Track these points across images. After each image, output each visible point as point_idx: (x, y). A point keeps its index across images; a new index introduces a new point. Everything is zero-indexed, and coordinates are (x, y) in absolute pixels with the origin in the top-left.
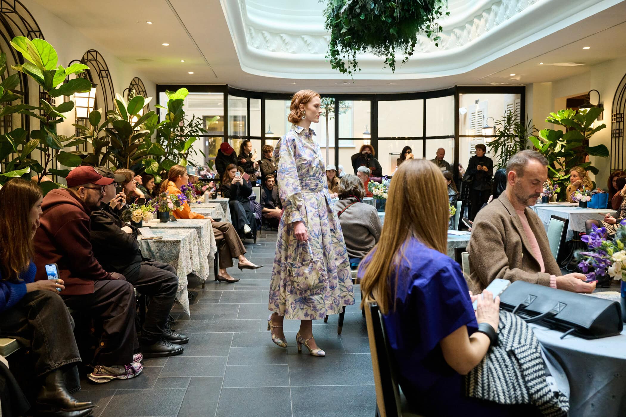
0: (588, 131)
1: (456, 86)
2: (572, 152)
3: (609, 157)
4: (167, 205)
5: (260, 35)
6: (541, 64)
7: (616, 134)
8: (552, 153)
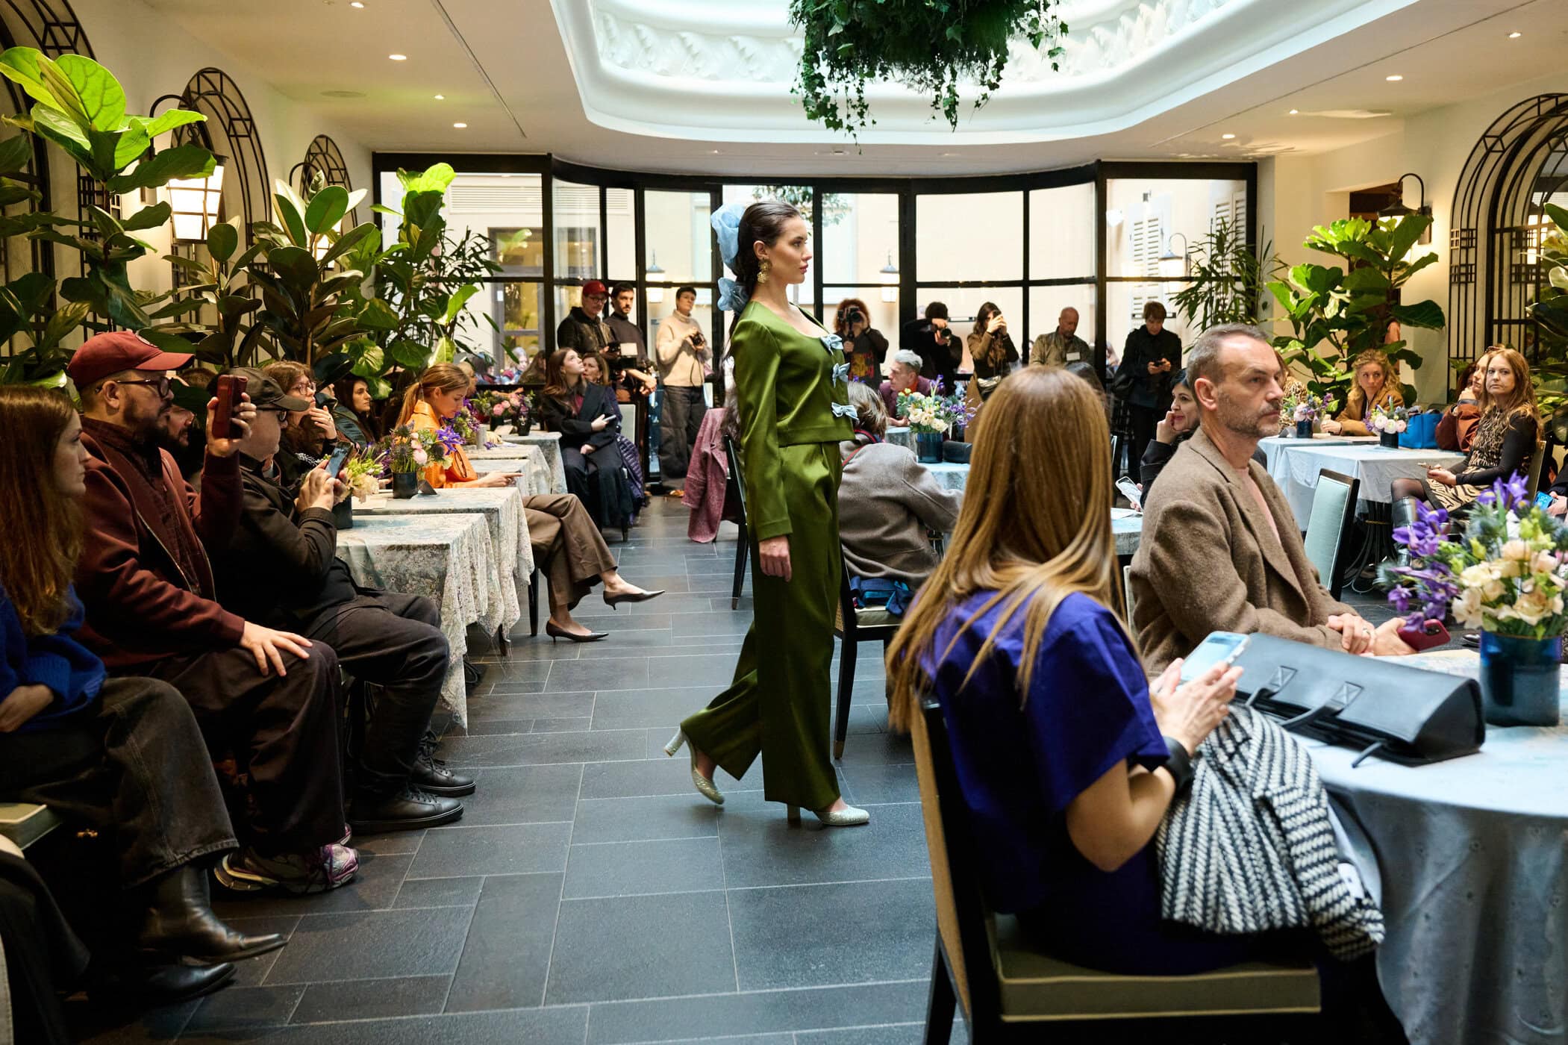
0: (1398, 269)
1: (1099, 161)
2: (1363, 318)
3: (1445, 328)
4: (411, 455)
5: (631, 34)
6: (1294, 112)
7: (1460, 275)
8: (1318, 320)
